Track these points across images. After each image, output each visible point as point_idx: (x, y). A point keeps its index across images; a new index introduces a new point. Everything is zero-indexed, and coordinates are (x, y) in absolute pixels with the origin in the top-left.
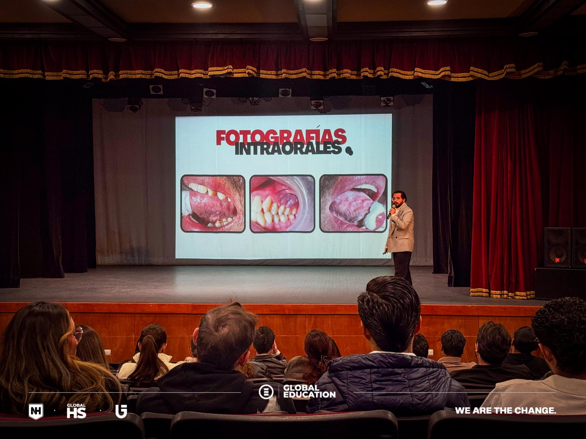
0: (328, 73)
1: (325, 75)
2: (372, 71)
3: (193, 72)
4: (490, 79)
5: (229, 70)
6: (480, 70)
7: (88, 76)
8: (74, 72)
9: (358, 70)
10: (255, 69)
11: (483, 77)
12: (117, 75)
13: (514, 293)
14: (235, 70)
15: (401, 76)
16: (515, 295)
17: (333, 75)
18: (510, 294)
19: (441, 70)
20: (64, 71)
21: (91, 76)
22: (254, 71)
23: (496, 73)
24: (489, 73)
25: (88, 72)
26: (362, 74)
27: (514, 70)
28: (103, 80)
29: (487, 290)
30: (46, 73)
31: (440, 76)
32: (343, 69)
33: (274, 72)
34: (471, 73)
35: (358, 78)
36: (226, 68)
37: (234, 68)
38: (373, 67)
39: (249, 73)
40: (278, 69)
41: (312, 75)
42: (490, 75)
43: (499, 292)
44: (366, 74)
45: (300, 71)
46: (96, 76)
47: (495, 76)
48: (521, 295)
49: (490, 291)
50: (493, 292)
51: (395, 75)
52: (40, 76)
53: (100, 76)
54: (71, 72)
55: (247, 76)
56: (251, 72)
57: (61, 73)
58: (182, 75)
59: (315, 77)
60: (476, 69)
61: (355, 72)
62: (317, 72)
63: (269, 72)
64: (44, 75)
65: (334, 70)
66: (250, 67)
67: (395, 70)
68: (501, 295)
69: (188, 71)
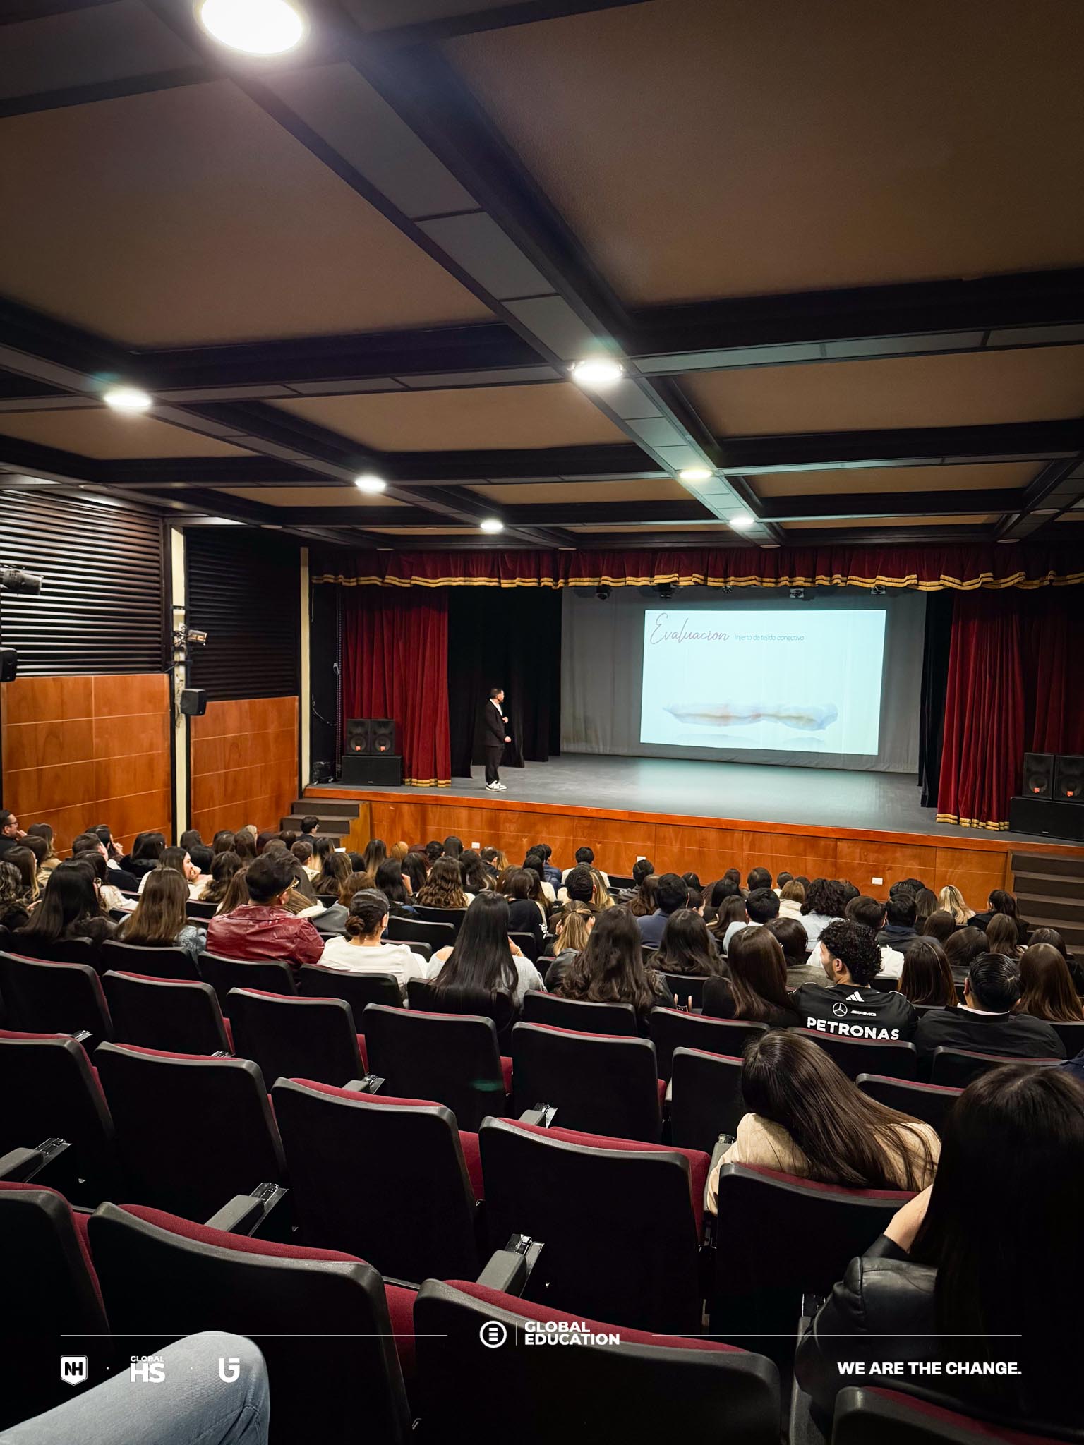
0: (780, 580)
1: (776, 583)
2: (828, 578)
3: (639, 579)
4: (963, 588)
5: (675, 579)
6: (951, 579)
7: (540, 583)
8: (527, 580)
9: (813, 576)
10: (701, 577)
11: (955, 586)
12: (566, 583)
13: (985, 822)
14: (681, 579)
15: (861, 584)
16: (987, 825)
17: (784, 583)
18: (981, 823)
19: (906, 578)
20: (518, 579)
21: (542, 584)
22: (701, 579)
23: (970, 582)
24: (963, 581)
25: (539, 580)
26: (817, 582)
27: (991, 579)
28: (553, 587)
29: (956, 817)
30: (502, 581)
31: (905, 585)
32: (795, 577)
33: (722, 580)
34: (941, 582)
35: (812, 585)
36: (671, 576)
37: (680, 576)
38: (830, 574)
39: (694, 582)
40: (726, 576)
41: (762, 582)
42: (965, 584)
43: (968, 820)
44: (821, 582)
45: (750, 578)
46: (546, 583)
47: (969, 585)
48: (993, 825)
49: (959, 818)
50: (962, 819)
51: (854, 583)
52: (496, 584)
53: (550, 584)
54: (524, 580)
55: (693, 584)
56: (697, 580)
57: (515, 581)
58: (628, 583)
59: (765, 585)
60: (947, 578)
61: (810, 579)
62: (768, 580)
63: (717, 580)
64: (500, 582)
65: (785, 578)
66: (697, 575)
67: (854, 578)
68: (971, 824)
69: (635, 579)
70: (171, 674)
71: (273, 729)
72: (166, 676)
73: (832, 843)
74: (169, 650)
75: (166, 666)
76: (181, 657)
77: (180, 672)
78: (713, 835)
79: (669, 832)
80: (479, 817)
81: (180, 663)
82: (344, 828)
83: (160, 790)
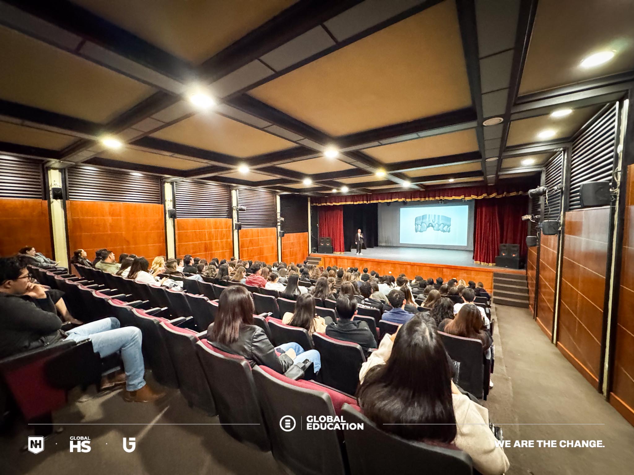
4: (478, 198)
7: (363, 203)
9: (435, 197)
16: (489, 264)
18: (487, 264)
19: (461, 197)
24: (478, 196)
26: (436, 199)
27: (486, 195)
29: (480, 262)
32: (430, 197)
34: (471, 197)
43: (483, 263)
45: (418, 198)
46: (365, 203)
47: (480, 198)
48: (491, 264)
54: (359, 202)
57: (357, 202)
60: (473, 196)
64: (354, 203)
70: (277, 228)
71: (302, 240)
72: (276, 228)
73: (442, 269)
74: (277, 222)
75: (276, 226)
76: (279, 224)
77: (279, 227)
78: (409, 267)
79: (398, 266)
80: (350, 261)
81: (279, 225)
82: (317, 263)
83: (275, 254)
